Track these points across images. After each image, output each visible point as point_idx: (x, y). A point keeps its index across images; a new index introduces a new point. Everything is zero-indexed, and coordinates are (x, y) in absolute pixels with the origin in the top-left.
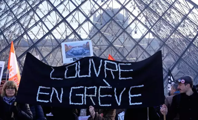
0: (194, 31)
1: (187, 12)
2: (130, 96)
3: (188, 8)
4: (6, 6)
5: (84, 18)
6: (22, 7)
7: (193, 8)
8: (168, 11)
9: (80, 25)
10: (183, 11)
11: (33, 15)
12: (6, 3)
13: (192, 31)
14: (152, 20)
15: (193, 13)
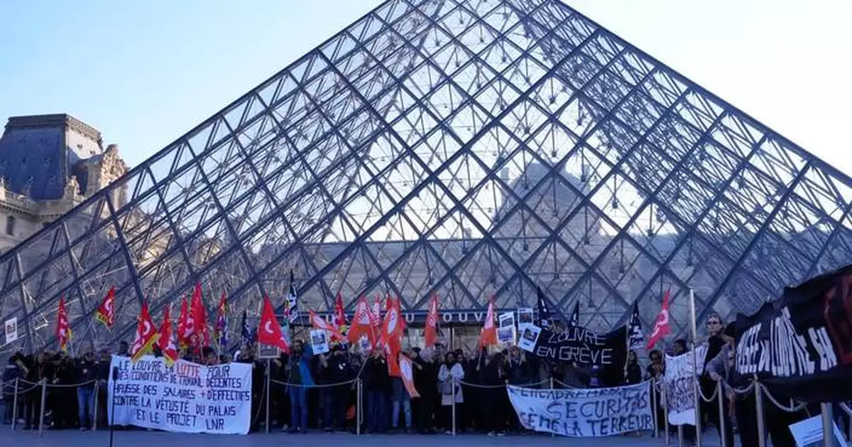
0: (769, 202)
1: (746, 151)
2: (603, 357)
3: (749, 142)
4: (290, 150)
5: (483, 174)
6: (328, 156)
7: (762, 141)
8: (695, 152)
9: (471, 192)
10: (737, 150)
11: (357, 172)
12: (292, 144)
13: (762, 201)
14: (653, 178)
15: (763, 153)
